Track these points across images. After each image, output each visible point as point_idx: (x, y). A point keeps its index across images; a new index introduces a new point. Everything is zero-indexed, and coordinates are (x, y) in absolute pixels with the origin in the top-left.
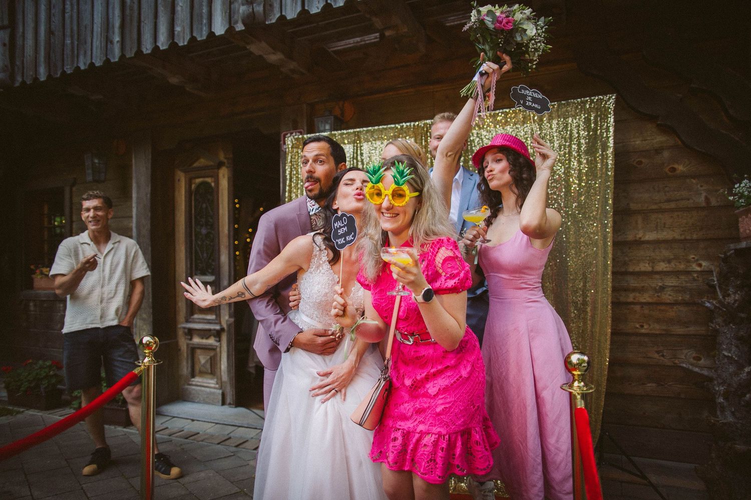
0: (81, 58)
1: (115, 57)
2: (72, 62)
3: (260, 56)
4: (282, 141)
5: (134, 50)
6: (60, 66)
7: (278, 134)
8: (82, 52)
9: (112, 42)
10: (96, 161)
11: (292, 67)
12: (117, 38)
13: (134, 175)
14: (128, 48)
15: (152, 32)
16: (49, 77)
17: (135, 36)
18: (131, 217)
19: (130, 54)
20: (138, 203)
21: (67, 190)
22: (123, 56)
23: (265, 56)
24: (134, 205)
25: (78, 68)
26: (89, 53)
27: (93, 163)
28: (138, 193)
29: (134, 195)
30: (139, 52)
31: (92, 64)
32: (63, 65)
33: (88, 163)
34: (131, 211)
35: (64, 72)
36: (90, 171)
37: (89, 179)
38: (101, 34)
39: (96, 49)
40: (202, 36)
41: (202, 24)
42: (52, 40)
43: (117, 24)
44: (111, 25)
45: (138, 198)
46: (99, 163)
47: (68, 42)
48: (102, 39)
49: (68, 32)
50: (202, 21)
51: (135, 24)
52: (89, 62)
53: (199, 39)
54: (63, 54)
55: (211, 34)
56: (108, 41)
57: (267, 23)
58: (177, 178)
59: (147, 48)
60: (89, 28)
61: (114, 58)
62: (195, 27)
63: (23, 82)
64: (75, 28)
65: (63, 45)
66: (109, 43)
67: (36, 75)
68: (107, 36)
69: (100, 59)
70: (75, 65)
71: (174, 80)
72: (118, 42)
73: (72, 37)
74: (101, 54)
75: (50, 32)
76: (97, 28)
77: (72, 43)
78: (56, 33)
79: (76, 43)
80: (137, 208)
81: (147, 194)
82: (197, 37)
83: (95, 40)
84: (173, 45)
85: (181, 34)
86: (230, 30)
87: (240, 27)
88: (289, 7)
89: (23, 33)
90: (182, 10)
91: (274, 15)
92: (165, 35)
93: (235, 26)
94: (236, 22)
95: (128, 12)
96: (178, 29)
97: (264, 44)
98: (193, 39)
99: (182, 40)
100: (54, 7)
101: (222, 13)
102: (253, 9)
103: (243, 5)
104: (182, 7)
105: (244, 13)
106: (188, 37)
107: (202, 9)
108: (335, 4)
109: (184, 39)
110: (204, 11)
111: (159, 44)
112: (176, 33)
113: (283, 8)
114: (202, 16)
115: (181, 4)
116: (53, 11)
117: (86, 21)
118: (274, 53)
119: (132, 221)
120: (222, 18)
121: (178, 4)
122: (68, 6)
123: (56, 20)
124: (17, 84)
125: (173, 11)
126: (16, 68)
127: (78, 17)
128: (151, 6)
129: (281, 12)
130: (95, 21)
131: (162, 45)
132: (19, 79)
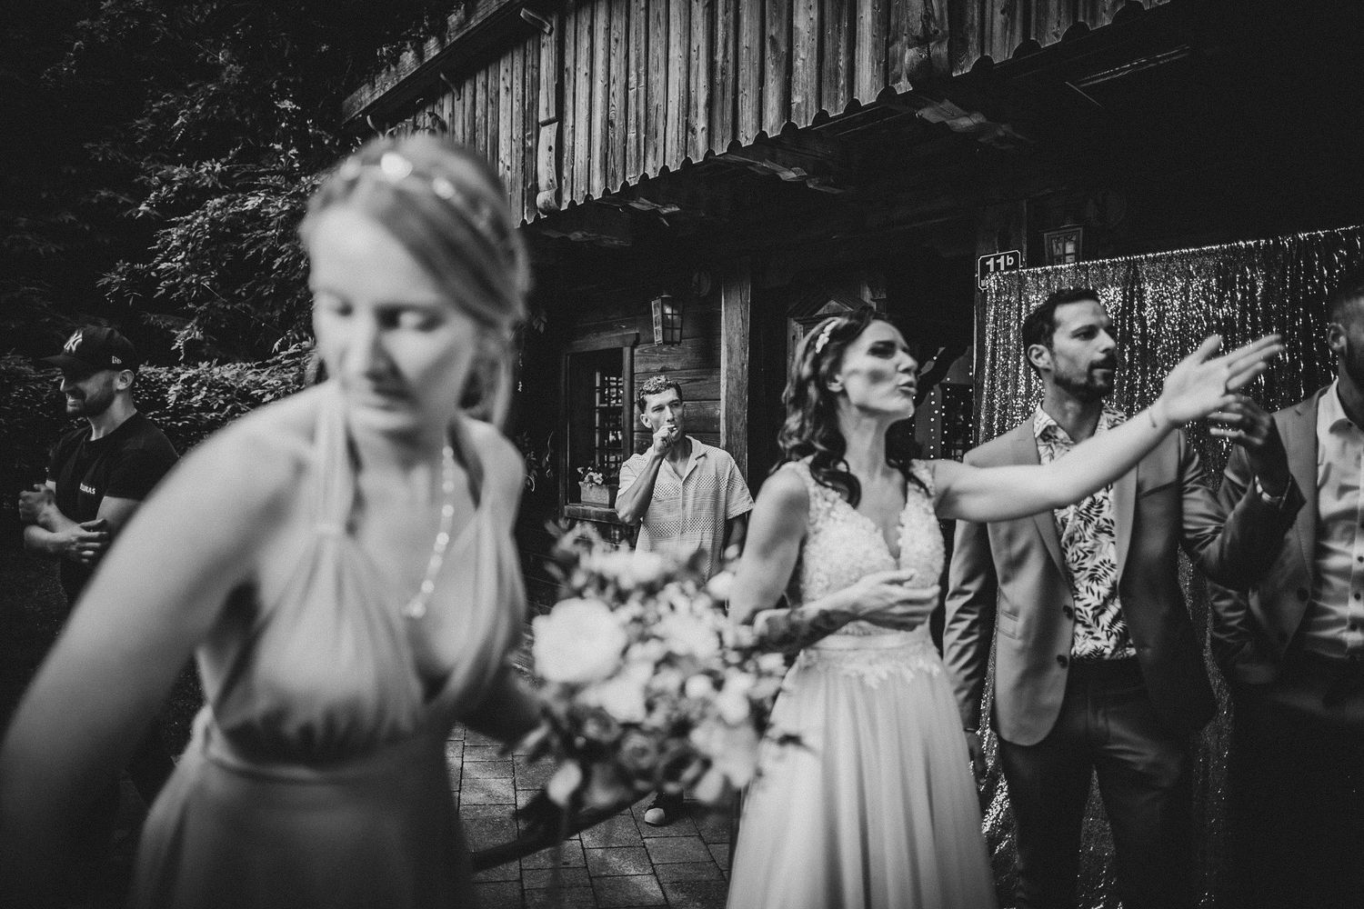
0: (650, 159)
1: (699, 153)
2: (638, 166)
3: (943, 123)
4: (978, 275)
5: (727, 142)
6: (620, 174)
7: (975, 259)
8: (651, 151)
9: (694, 131)
10: (668, 310)
11: (1001, 133)
12: (701, 123)
13: (723, 331)
14: (718, 139)
15: (755, 109)
16: (606, 192)
17: (729, 118)
18: (720, 400)
19: (720, 150)
20: (729, 379)
21: (627, 351)
22: (710, 152)
23: (949, 123)
24: (723, 381)
25: (645, 175)
26: (661, 151)
27: (664, 314)
28: (729, 360)
29: (724, 366)
30: (735, 145)
31: (665, 169)
32: (625, 173)
33: (656, 315)
34: (718, 390)
35: (625, 184)
36: (659, 328)
37: (658, 339)
38: (679, 119)
39: (672, 142)
40: (836, 110)
41: (837, 87)
42: (611, 135)
43: (702, 98)
44: (693, 102)
45: (729, 370)
46: (672, 314)
47: (632, 135)
48: (680, 127)
49: (632, 121)
50: (837, 81)
51: (729, 96)
52: (661, 165)
53: (832, 115)
54: (625, 156)
55: (853, 104)
56: (689, 128)
57: (954, 75)
58: (791, 335)
59: (747, 137)
60: (661, 112)
61: (697, 156)
62: (825, 93)
63: (573, 203)
64: (642, 112)
65: (625, 140)
66: (690, 133)
67: (589, 191)
68: (687, 120)
69: (677, 161)
70: (642, 173)
71: (789, 175)
72: (703, 129)
73: (638, 127)
74: (678, 151)
75: (609, 123)
76: (673, 111)
77: (638, 136)
78: (616, 124)
79: (643, 136)
80: (727, 386)
81: (743, 365)
82: (829, 111)
83: (669, 130)
84: (789, 128)
85: (803, 109)
86: (887, 94)
87: (903, 87)
88: (997, 41)
89: (574, 126)
90: (804, 65)
91: (969, 58)
92: (776, 112)
93: (896, 86)
94: (898, 79)
95: (719, 78)
96: (797, 99)
97: (947, 104)
98: (822, 116)
99: (803, 119)
100: (614, 82)
101: (873, 65)
102: (929, 53)
103: (910, 47)
104: (803, 60)
105: (912, 63)
106: (813, 113)
107: (839, 60)
108: (1094, 24)
109: (806, 117)
110: (841, 64)
111: (766, 129)
112: (794, 106)
113: (987, 43)
114: (837, 75)
115: (802, 56)
116: (612, 89)
117: (658, 100)
118: (966, 116)
119: (719, 405)
120: (872, 72)
121: (798, 56)
122: (633, 79)
123: (617, 101)
124: (564, 207)
125: (789, 70)
126: (564, 182)
127: (647, 91)
128: (754, 64)
129: (982, 52)
130: (670, 98)
131: (772, 129)
132: (567, 198)
